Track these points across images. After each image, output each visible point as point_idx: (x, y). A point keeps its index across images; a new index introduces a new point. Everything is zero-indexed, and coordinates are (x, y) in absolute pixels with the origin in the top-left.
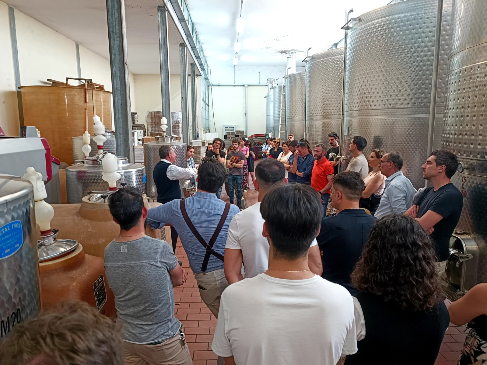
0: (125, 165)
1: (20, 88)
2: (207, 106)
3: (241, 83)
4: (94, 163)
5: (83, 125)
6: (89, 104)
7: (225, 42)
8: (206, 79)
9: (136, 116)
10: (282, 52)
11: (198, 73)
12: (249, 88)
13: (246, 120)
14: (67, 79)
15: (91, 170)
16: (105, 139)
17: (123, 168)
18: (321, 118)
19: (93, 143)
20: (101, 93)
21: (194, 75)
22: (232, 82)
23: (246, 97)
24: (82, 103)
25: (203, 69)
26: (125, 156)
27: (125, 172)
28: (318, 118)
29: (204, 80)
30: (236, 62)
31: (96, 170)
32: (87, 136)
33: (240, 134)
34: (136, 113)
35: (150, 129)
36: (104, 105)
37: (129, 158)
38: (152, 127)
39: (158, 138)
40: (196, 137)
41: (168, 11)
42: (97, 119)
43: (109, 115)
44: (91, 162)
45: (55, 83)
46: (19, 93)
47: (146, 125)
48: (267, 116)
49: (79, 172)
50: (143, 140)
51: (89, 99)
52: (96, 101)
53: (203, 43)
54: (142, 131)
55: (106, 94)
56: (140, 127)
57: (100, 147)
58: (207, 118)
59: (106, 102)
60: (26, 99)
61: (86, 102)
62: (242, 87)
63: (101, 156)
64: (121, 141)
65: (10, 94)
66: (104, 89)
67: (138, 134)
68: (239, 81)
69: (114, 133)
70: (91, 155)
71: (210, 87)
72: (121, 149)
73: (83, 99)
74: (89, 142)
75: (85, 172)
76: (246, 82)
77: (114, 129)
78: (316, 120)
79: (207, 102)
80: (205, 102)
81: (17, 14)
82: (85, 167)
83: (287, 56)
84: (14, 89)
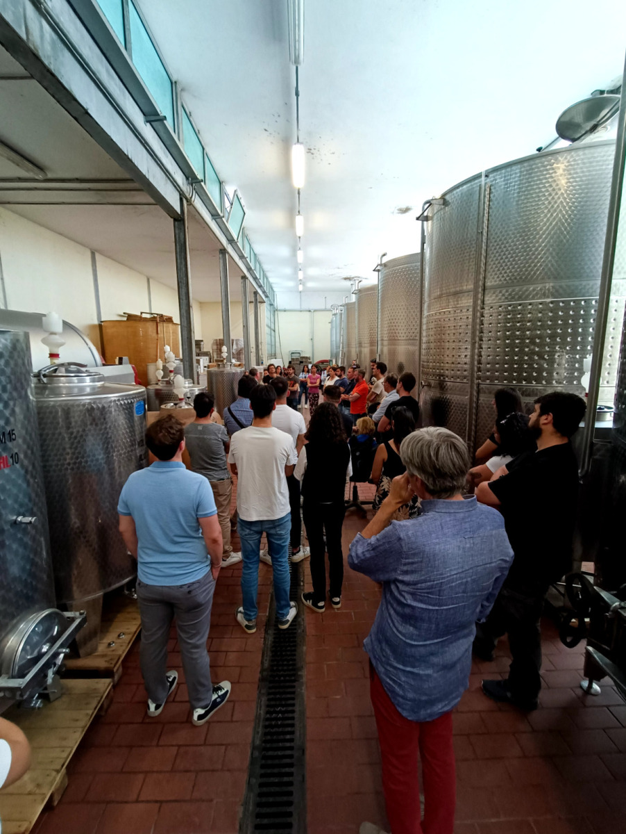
0: (191, 385)
1: (102, 322)
2: (273, 332)
3: (307, 308)
4: (167, 384)
5: (155, 353)
6: (161, 335)
7: (288, 271)
8: (271, 305)
9: (202, 343)
10: (345, 279)
11: (261, 300)
12: (315, 313)
13: (313, 346)
14: (142, 313)
15: (165, 388)
16: (175, 365)
17: (189, 387)
18: (368, 345)
19: (165, 368)
20: (170, 325)
21: (257, 302)
22: (298, 307)
23: (312, 322)
24: (155, 334)
25: (267, 297)
26: (190, 378)
27: (191, 390)
28: (366, 345)
29: (269, 307)
30: (301, 287)
31: (168, 388)
32: (160, 363)
33: (304, 360)
34: (202, 341)
35: (215, 356)
36: (173, 336)
37: (193, 379)
38: (217, 354)
39: (219, 365)
40: (259, 362)
41: (228, 253)
42: (167, 348)
43: (177, 344)
44: (165, 383)
45: (131, 317)
46: (100, 326)
47: (211, 352)
48: (331, 341)
49: (157, 390)
50: (208, 367)
51: (161, 331)
52: (166, 332)
53: (268, 271)
54: (207, 358)
55: (174, 326)
56: (206, 354)
57: (171, 371)
58: (273, 344)
59: (175, 333)
60: (109, 331)
61: (157, 333)
62: (308, 313)
63: (172, 378)
64: (187, 367)
65: (93, 327)
66: (172, 322)
67: (204, 361)
68: (305, 307)
69: (181, 360)
70: (163, 378)
71: (276, 313)
72: (188, 373)
73: (155, 331)
74: (161, 368)
75: (161, 390)
76: (312, 307)
77: (181, 357)
78: (365, 347)
79: (273, 327)
80: (270, 328)
81: (98, 256)
82: (160, 386)
83: (352, 282)
84: (96, 322)
